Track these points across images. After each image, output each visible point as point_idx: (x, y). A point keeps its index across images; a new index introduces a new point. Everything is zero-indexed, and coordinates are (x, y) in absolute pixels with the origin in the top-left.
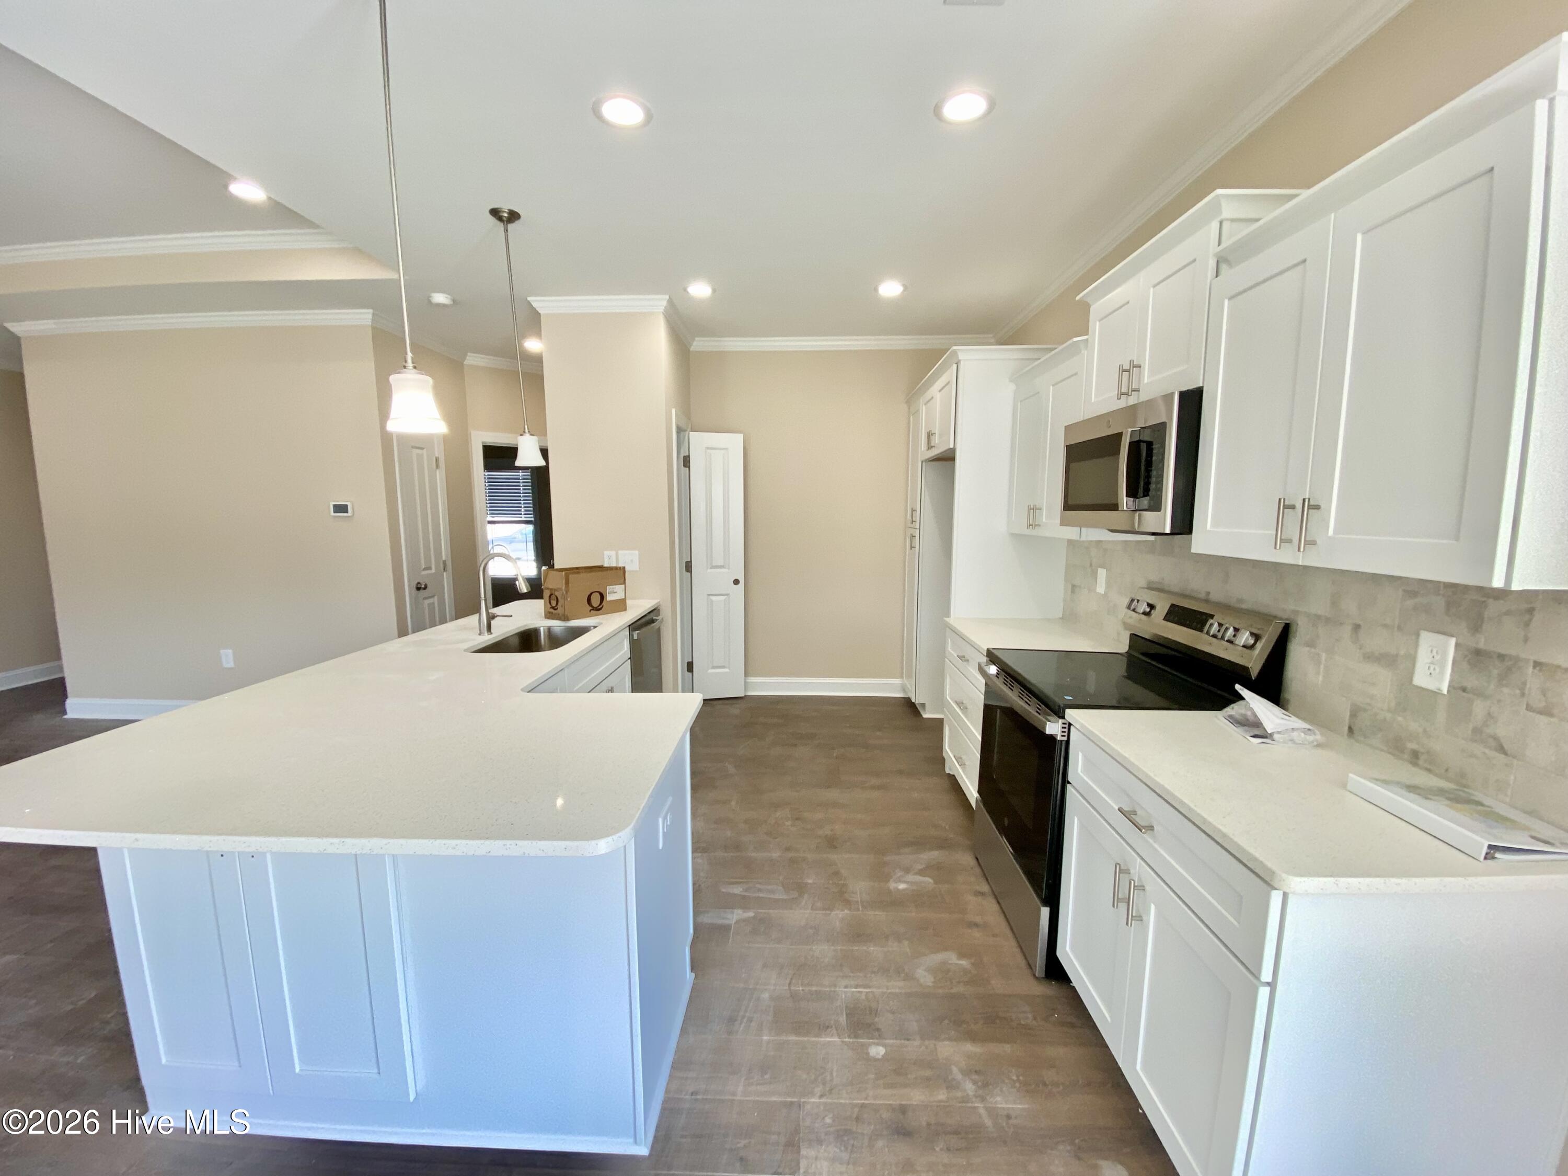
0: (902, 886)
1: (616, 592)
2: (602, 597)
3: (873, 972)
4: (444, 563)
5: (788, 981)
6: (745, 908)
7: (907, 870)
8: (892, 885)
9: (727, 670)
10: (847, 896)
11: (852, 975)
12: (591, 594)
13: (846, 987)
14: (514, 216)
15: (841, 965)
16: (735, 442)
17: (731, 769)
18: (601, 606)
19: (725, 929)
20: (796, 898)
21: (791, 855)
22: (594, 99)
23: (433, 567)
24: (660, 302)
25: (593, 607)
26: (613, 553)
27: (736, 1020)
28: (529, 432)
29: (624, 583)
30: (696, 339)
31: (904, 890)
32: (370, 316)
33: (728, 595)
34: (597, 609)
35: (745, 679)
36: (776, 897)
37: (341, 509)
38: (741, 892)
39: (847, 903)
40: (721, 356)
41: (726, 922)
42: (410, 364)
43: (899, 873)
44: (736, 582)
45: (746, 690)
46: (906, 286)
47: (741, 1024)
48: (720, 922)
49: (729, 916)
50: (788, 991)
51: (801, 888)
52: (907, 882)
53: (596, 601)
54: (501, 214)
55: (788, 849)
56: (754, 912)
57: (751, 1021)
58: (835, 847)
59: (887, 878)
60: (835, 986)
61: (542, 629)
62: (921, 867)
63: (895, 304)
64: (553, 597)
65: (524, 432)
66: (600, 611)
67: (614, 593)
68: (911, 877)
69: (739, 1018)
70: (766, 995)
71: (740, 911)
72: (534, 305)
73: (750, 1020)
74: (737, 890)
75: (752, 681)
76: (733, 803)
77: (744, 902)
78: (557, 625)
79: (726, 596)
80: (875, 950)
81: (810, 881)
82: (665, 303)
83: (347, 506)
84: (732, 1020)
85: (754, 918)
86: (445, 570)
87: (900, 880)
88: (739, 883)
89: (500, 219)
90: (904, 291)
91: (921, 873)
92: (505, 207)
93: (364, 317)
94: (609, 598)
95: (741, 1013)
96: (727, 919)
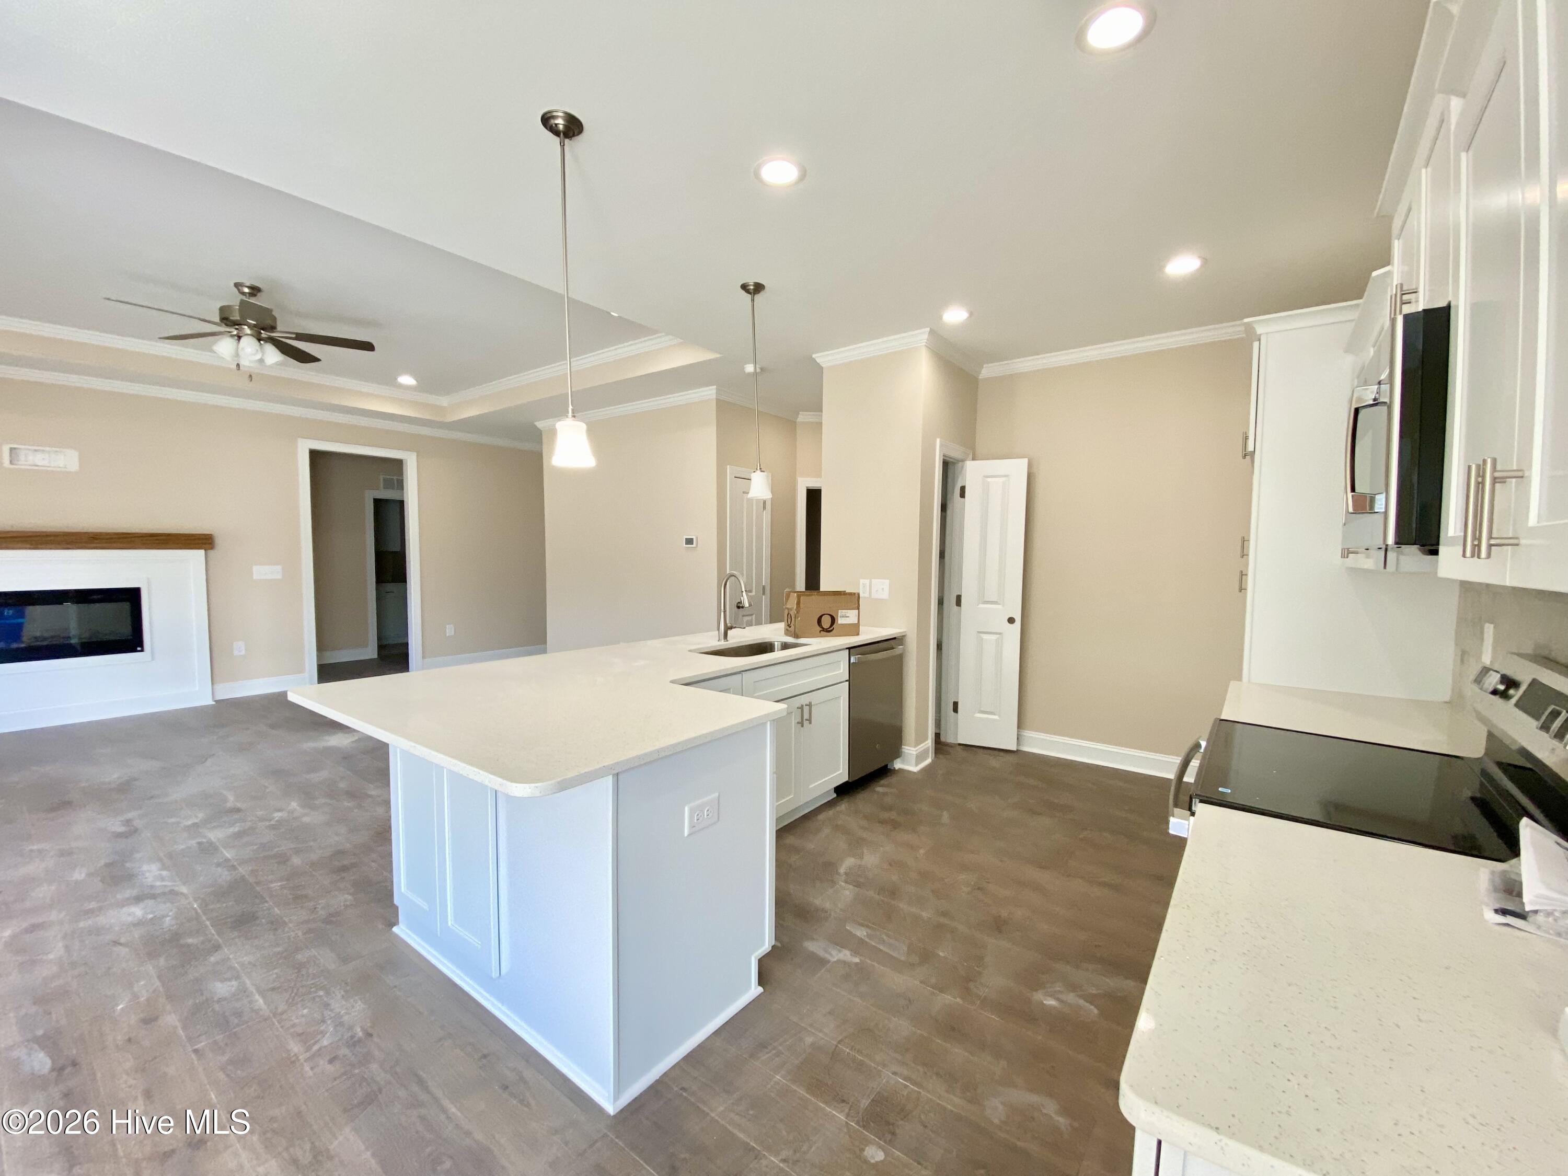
0: (1050, 1002)
1: (848, 617)
2: (833, 620)
3: (937, 1074)
4: (764, 588)
5: (840, 1038)
6: (855, 952)
7: (1073, 987)
8: (1038, 996)
9: (996, 717)
10: (971, 985)
11: (913, 1065)
12: (821, 617)
13: (895, 1073)
14: (759, 288)
15: (907, 1050)
16: (1017, 469)
17: (945, 817)
18: (832, 628)
19: (823, 962)
20: (914, 964)
21: (943, 920)
22: (752, 170)
23: (754, 590)
24: (921, 336)
25: (822, 628)
26: (867, 582)
27: (766, 1048)
28: (760, 469)
29: (858, 609)
30: (984, 366)
31: (1050, 1006)
32: (715, 391)
33: (1000, 634)
34: (828, 631)
35: (1018, 731)
36: (895, 954)
37: (689, 541)
38: (864, 936)
39: (966, 992)
40: (1011, 379)
41: (827, 956)
42: (570, 414)
43: (1058, 987)
44: (1011, 620)
45: (1018, 743)
46: (1206, 260)
47: (767, 1053)
48: (822, 954)
49: (834, 952)
50: (834, 1047)
51: (926, 957)
52: (1058, 999)
53: (826, 622)
54: (748, 288)
55: (945, 914)
56: (860, 960)
57: (778, 1056)
58: (1000, 932)
59: (1038, 985)
60: (884, 1065)
61: (776, 643)
62: (1094, 991)
63: (1191, 282)
64: (789, 615)
65: (757, 469)
66: (831, 633)
67: (846, 617)
68: (1071, 998)
69: (770, 1048)
70: (809, 1040)
71: (847, 953)
72: (818, 360)
73: (778, 1054)
74: (861, 933)
75: (1031, 735)
76: (922, 851)
77: (858, 946)
78: (790, 640)
79: (998, 636)
80: (958, 1053)
81: (941, 954)
82: (926, 336)
83: (692, 539)
84: (763, 1046)
85: (856, 964)
86: (764, 593)
87: (1052, 996)
88: (867, 926)
89: (748, 291)
90: (1202, 266)
91: (1091, 999)
92: (751, 281)
93: (709, 393)
94: (841, 621)
95: (775, 1044)
96: (831, 955)
